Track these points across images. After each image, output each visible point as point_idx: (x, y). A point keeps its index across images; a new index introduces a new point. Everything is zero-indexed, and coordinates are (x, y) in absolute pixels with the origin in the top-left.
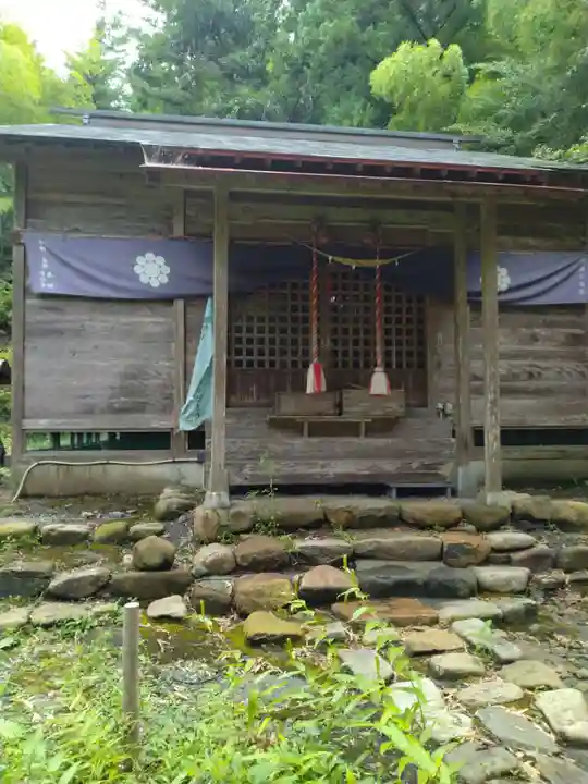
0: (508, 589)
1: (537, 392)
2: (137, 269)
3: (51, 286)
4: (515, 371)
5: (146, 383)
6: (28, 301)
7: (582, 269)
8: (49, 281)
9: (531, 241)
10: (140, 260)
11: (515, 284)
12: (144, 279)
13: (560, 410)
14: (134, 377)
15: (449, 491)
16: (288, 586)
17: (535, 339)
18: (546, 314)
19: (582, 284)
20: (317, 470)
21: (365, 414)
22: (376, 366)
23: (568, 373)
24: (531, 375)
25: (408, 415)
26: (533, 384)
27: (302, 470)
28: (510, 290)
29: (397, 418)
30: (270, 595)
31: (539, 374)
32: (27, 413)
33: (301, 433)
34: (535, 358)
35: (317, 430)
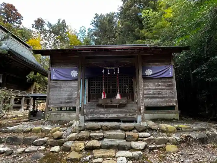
0: (139, 148)
1: (161, 98)
2: (71, 74)
3: (55, 78)
4: (155, 93)
5: (72, 97)
6: (51, 81)
7: (170, 69)
8: (55, 77)
9: (157, 64)
10: (72, 72)
11: (153, 73)
12: (73, 76)
13: (167, 102)
14: (70, 96)
15: (135, 121)
16: (83, 145)
17: (159, 85)
18: (162, 79)
19: (170, 72)
20: (105, 116)
21: (117, 103)
22: (117, 92)
23: (169, 93)
24: (159, 94)
25: (127, 103)
26: (160, 96)
27: (102, 116)
28: (152, 74)
29: (125, 104)
30: (78, 147)
31: (161, 93)
32: (49, 103)
33: (103, 107)
34: (160, 90)
35: (107, 107)
